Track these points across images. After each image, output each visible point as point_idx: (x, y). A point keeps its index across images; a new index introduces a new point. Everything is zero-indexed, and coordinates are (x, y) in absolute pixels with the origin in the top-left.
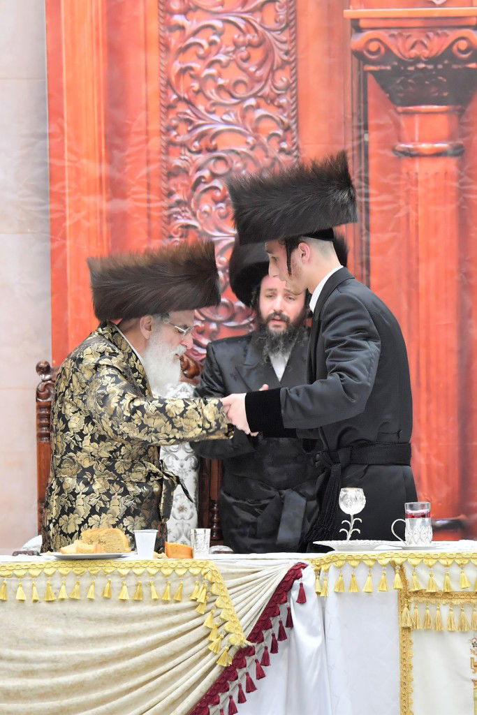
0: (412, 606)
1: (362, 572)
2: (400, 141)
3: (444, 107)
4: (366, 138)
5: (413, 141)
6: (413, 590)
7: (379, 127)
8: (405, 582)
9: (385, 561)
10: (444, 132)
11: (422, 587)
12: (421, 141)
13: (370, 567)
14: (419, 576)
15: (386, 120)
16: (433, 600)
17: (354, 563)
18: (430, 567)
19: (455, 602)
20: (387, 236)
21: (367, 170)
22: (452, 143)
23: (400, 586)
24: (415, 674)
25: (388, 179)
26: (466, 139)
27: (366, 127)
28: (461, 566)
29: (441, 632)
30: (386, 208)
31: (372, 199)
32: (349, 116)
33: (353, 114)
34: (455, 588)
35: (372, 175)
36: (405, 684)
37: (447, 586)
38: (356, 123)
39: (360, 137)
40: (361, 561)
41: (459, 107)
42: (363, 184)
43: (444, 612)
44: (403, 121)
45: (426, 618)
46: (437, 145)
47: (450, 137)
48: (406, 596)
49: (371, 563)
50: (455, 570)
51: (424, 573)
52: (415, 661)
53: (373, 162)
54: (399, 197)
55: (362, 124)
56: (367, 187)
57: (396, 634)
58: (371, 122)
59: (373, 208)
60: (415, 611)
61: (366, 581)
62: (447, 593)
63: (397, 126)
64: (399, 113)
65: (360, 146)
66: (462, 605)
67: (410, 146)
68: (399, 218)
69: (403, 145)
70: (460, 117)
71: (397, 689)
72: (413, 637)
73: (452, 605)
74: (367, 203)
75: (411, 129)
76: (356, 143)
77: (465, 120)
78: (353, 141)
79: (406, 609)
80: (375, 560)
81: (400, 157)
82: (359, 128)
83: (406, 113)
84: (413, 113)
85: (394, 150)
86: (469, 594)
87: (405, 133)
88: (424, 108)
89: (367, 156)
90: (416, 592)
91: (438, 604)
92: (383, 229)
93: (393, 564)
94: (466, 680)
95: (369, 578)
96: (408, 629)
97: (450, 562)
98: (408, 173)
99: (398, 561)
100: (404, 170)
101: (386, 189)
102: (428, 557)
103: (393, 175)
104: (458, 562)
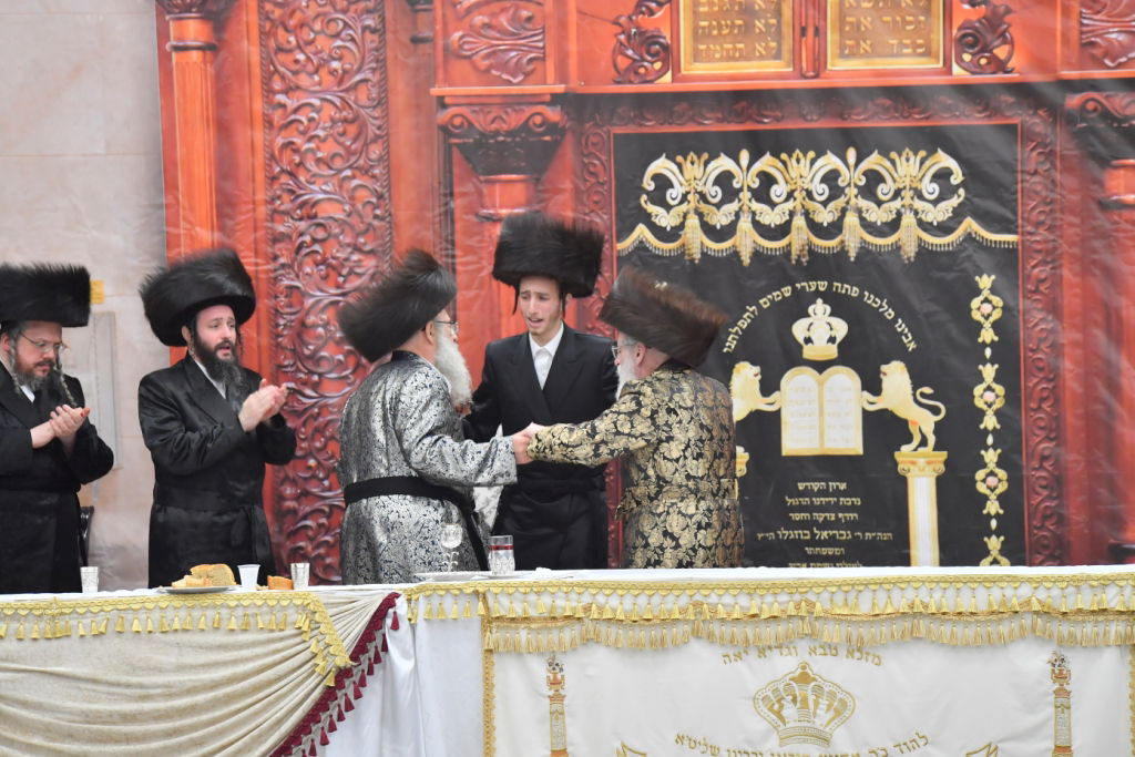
0: (494, 630)
1: (448, 601)
2: (483, 207)
3: (521, 177)
4: (452, 205)
5: (494, 207)
6: (494, 616)
7: (464, 195)
8: (487, 608)
9: (470, 590)
10: (522, 199)
11: (503, 613)
12: (502, 207)
13: (456, 595)
14: (499, 602)
15: (469, 188)
16: (513, 625)
17: (443, 593)
18: (510, 595)
19: (533, 626)
20: (471, 294)
21: (452, 234)
22: (528, 208)
23: (482, 612)
24: (496, 692)
25: (472, 242)
26: (543, 205)
27: (452, 194)
28: (538, 593)
29: (520, 654)
30: (471, 268)
31: (458, 260)
32: (436, 185)
33: (439, 183)
34: (532, 613)
35: (458, 237)
36: (488, 701)
37: (525, 611)
38: (442, 191)
39: (446, 204)
40: (447, 590)
41: (536, 176)
42: (449, 246)
43: (523, 635)
44: (485, 190)
45: (506, 641)
46: (516, 211)
47: (528, 203)
48: (489, 621)
49: (457, 592)
50: (533, 598)
51: (504, 600)
52: (497, 680)
53: (458, 226)
54: (482, 258)
55: (448, 191)
56: (453, 249)
57: (480, 656)
58: (457, 190)
59: (459, 268)
60: (496, 635)
61: (452, 608)
62: (526, 618)
63: (480, 194)
64: (481, 182)
65: (446, 212)
66: (539, 629)
67: (491, 211)
68: (482, 278)
69: (485, 211)
70: (536, 185)
71: (481, 706)
72: (495, 658)
73: (530, 629)
74: (453, 264)
75: (492, 195)
76: (443, 209)
77: (541, 188)
78: (440, 206)
79: (488, 633)
80: (460, 590)
81: (482, 222)
82: (445, 195)
83: (487, 181)
84: (494, 182)
85: (477, 215)
86: (545, 619)
87: (487, 200)
88: (504, 177)
89: (453, 221)
90: (497, 618)
91: (517, 628)
92: (468, 287)
93: (476, 593)
94: (544, 696)
95: (455, 606)
96: (490, 651)
97: (528, 590)
98: (490, 236)
99: (481, 590)
100: (487, 234)
101: (469, 250)
102: (508, 585)
103: (477, 238)
104: (535, 590)
